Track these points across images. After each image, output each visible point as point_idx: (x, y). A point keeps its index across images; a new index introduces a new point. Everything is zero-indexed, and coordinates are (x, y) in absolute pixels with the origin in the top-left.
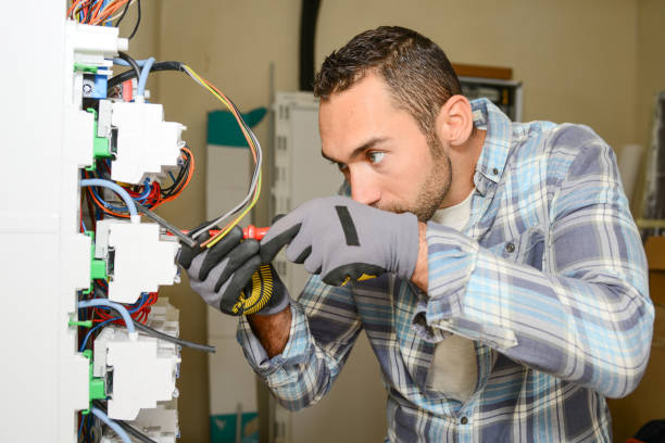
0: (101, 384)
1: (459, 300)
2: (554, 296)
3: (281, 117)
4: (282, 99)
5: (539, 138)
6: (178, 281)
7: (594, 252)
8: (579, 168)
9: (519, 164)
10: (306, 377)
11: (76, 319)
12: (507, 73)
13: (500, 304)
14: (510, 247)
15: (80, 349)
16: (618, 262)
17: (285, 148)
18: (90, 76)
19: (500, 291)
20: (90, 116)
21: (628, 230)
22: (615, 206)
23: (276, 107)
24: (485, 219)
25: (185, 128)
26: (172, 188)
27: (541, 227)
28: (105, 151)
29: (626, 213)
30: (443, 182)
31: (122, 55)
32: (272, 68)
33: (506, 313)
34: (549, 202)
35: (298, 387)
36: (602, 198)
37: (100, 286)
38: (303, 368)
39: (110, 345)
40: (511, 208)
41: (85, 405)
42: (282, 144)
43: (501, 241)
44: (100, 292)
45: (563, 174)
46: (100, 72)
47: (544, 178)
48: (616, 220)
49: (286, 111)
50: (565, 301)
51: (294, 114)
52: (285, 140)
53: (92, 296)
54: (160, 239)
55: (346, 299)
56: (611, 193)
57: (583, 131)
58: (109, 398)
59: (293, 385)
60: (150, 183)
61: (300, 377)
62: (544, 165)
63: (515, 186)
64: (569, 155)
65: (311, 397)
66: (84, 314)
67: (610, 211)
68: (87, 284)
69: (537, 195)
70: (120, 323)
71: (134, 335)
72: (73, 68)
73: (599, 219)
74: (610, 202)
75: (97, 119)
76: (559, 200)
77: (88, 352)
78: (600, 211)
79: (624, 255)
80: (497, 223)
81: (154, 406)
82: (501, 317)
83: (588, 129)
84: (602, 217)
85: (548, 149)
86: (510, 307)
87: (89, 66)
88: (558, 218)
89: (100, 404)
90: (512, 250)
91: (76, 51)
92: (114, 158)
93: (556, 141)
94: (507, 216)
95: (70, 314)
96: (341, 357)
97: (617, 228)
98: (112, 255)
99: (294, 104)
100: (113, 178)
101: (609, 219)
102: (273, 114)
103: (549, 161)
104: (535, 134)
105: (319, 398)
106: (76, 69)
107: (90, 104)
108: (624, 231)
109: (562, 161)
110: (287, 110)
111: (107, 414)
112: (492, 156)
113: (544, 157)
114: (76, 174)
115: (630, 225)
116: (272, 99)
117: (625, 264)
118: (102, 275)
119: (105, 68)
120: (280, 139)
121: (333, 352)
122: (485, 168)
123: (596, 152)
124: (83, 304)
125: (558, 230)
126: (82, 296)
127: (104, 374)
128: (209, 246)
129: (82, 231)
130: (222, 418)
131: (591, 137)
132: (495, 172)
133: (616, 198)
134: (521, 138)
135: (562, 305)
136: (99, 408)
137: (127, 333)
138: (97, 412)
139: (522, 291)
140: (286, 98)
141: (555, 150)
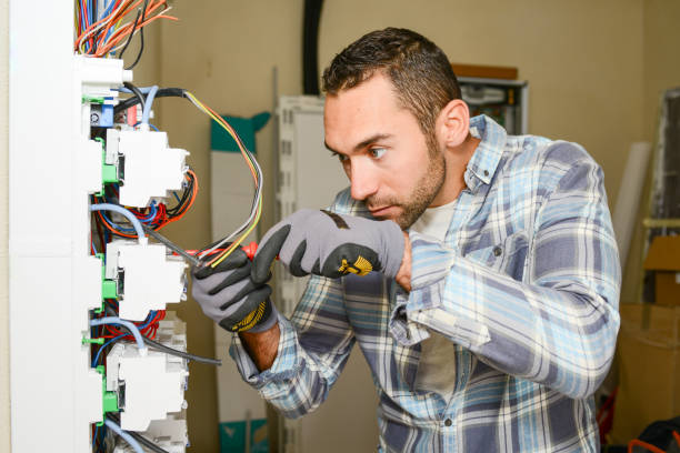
0: (114, 398)
1: (439, 291)
2: (524, 298)
3: (285, 121)
4: (285, 103)
5: (533, 151)
6: (185, 298)
7: (570, 262)
8: (568, 183)
9: (512, 173)
10: (298, 390)
11: (89, 336)
12: (513, 73)
13: (476, 299)
14: (498, 251)
15: (94, 365)
16: (591, 273)
17: (289, 153)
18: (97, 106)
19: (476, 288)
20: (97, 145)
21: (607, 245)
22: (597, 222)
23: (280, 112)
24: (474, 222)
25: (188, 154)
26: (177, 208)
27: (525, 233)
28: (113, 177)
29: (607, 229)
30: (438, 180)
31: (127, 85)
32: (275, 71)
33: (481, 308)
34: (537, 211)
35: (290, 399)
36: (585, 213)
37: (111, 305)
38: (294, 381)
39: (121, 360)
40: (502, 214)
41: (99, 418)
42: (286, 148)
43: (489, 245)
44: (112, 311)
45: (552, 186)
46: (107, 102)
47: (535, 187)
48: (596, 235)
49: (290, 116)
50: (534, 304)
51: (298, 118)
52: (289, 144)
53: (104, 314)
54: (168, 260)
55: (339, 309)
56: (594, 209)
57: (576, 149)
58: (122, 410)
59: (285, 397)
60: (157, 205)
61: (293, 391)
62: (536, 175)
63: (507, 193)
64: (561, 169)
65: (306, 406)
66: (96, 331)
67: (591, 226)
68: (98, 304)
69: (527, 202)
70: (130, 339)
71: (144, 350)
72: (81, 100)
73: (580, 232)
74: (593, 217)
75: (105, 147)
76: (545, 210)
77: (101, 368)
78: (582, 225)
79: (598, 267)
80: (487, 227)
81: (164, 417)
82: (476, 312)
83: (580, 147)
84: (583, 230)
85: (542, 161)
86: (485, 304)
87: (96, 97)
88: (543, 227)
89: (114, 417)
90: (499, 254)
91: (84, 84)
92: (121, 184)
93: (549, 154)
94: (497, 222)
95: (83, 332)
96: (337, 365)
97: (597, 242)
98: (122, 276)
99: (298, 108)
100: (121, 202)
101: (590, 234)
102: (277, 118)
103: (541, 172)
104: (529, 147)
105: (316, 406)
106: (84, 100)
107: (98, 133)
108: (602, 246)
109: (552, 174)
110: (291, 113)
111: (119, 425)
112: (484, 158)
113: (537, 168)
114: (86, 200)
115: (609, 240)
116: (276, 104)
117: (598, 276)
118: (112, 295)
119: (112, 98)
120: (284, 143)
121: (329, 362)
122: (476, 168)
123: (586, 169)
124: (95, 322)
125: (541, 239)
126: (94, 315)
127: (116, 388)
128: (213, 266)
129: (92, 253)
130: (230, 425)
131: (583, 155)
132: (486, 173)
133: (599, 213)
134: (515, 149)
135: (531, 307)
136: (112, 420)
137: (137, 349)
138: (110, 424)
139: (495, 292)
140: (290, 102)
141: (547, 163)
